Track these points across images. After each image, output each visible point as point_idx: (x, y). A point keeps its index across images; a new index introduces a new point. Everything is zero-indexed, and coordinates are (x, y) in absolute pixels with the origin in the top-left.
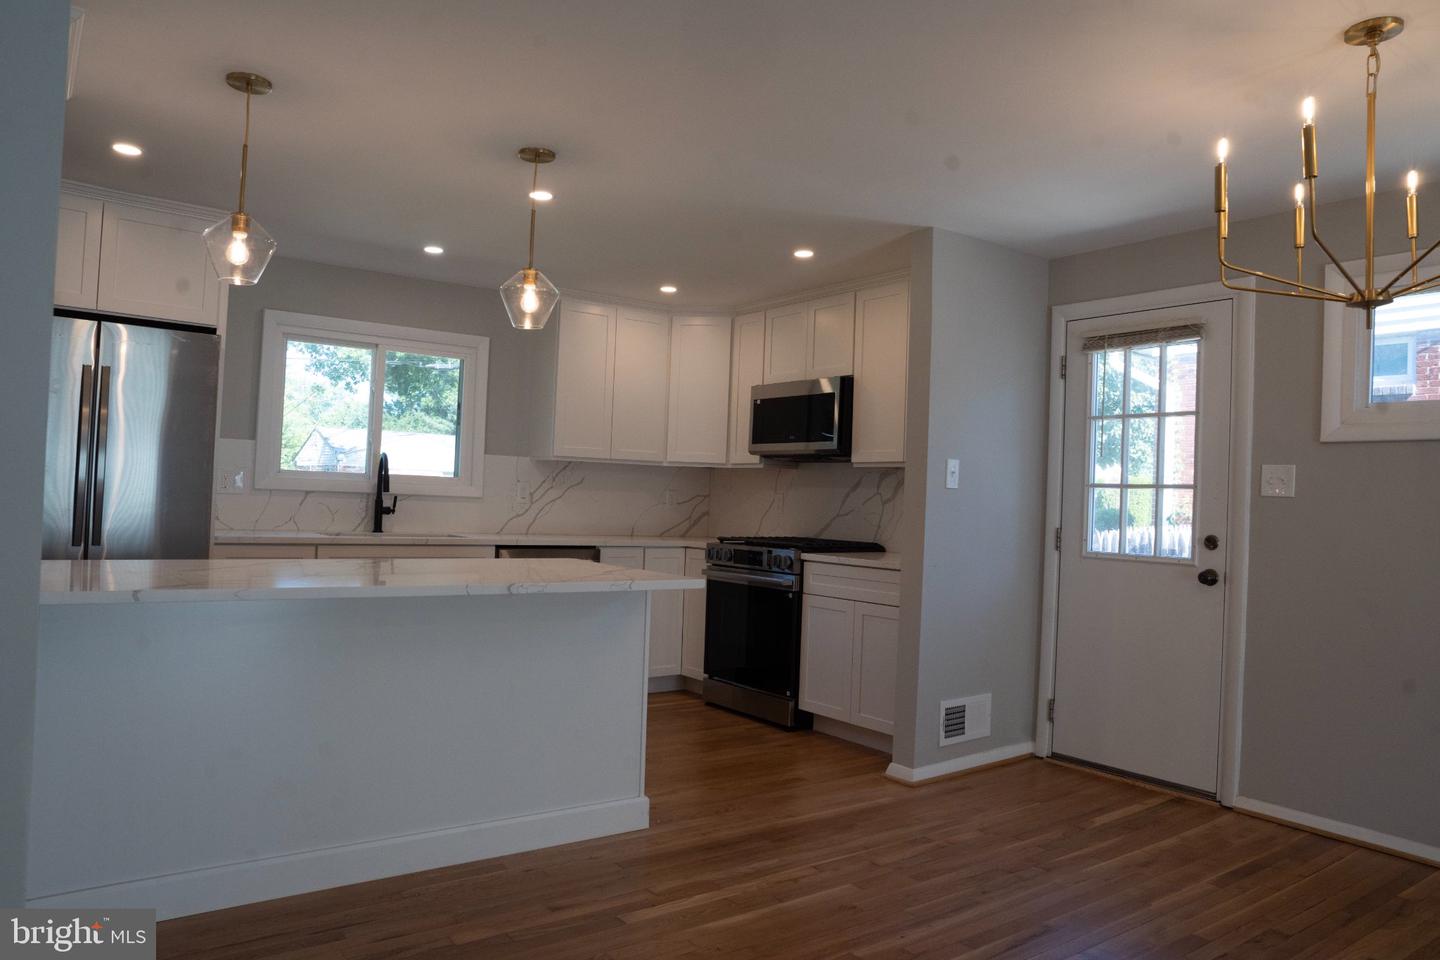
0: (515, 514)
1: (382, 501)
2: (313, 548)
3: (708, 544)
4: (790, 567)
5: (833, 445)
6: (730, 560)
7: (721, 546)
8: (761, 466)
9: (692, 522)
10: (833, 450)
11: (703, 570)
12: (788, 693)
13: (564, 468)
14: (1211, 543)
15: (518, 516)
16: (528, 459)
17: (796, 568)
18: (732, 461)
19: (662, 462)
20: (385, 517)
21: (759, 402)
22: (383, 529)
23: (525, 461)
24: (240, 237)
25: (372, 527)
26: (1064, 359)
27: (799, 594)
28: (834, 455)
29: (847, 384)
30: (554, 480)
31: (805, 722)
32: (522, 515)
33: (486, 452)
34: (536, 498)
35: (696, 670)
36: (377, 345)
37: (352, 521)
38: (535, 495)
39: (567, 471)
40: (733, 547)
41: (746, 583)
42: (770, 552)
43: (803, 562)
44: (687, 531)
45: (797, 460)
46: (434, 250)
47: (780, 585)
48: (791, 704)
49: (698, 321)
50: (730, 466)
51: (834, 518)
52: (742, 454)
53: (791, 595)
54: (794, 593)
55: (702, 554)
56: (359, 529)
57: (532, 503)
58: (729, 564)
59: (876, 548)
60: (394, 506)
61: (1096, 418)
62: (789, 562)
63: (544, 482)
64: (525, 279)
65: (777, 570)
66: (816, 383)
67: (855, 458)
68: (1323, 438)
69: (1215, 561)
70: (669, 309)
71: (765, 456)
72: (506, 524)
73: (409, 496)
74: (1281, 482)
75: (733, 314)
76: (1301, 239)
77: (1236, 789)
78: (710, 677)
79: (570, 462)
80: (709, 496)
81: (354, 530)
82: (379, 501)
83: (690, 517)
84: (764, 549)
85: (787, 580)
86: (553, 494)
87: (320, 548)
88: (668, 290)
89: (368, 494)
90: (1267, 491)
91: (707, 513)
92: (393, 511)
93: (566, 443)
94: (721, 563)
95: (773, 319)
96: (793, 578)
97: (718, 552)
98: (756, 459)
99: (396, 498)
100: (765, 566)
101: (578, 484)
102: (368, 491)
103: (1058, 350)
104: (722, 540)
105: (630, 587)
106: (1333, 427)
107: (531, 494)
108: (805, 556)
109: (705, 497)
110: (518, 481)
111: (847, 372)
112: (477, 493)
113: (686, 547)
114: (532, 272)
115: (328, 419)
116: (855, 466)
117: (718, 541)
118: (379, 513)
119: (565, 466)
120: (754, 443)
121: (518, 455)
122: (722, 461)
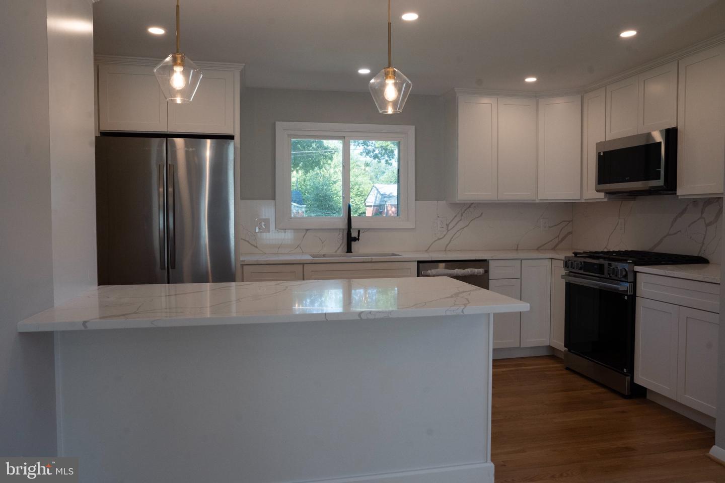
0: (436, 239)
1: (351, 234)
2: (302, 266)
3: (565, 257)
4: (626, 276)
5: (660, 182)
6: (581, 269)
7: (576, 259)
8: (606, 200)
9: (560, 239)
10: (662, 186)
11: (562, 276)
12: (625, 370)
13: (470, 207)
15: (439, 239)
16: (444, 202)
17: (630, 278)
18: (585, 197)
19: (535, 200)
20: (353, 243)
21: (602, 154)
22: (352, 251)
23: (442, 203)
24: (178, 70)
25: (346, 249)
27: (633, 297)
28: (661, 190)
29: (671, 135)
30: (462, 215)
31: (639, 393)
32: (442, 238)
33: (416, 200)
34: (451, 226)
35: (559, 344)
36: (344, 137)
37: (335, 246)
38: (450, 225)
40: (582, 260)
41: (597, 287)
42: (610, 265)
43: (635, 273)
44: (556, 246)
45: (633, 195)
46: (364, 71)
47: (617, 289)
48: (628, 378)
50: (583, 201)
51: (665, 237)
52: (591, 193)
53: (626, 298)
54: (628, 296)
55: (561, 264)
56: (338, 251)
57: (448, 231)
58: (582, 272)
59: (701, 260)
60: (359, 236)
62: (624, 273)
63: (455, 216)
64: (386, 76)
65: (615, 278)
66: (649, 135)
67: (679, 192)
70: (534, 94)
71: (609, 193)
72: (431, 244)
73: (368, 230)
75: (582, 93)
78: (569, 350)
79: (473, 203)
80: (572, 221)
81: (336, 252)
82: (349, 233)
83: (559, 236)
84: (605, 262)
85: (623, 287)
86: (462, 224)
87: (305, 265)
88: (531, 80)
89: (343, 229)
91: (571, 233)
92: (358, 239)
93: (466, 191)
94: (574, 270)
95: (611, 92)
96: (628, 285)
97: (572, 263)
98: (601, 195)
99: (359, 231)
100: (606, 275)
101: (479, 217)
102: (344, 228)
104: (576, 254)
105: (462, 312)
107: (447, 225)
108: (637, 268)
109: (569, 222)
110: (438, 217)
111: (672, 125)
112: (411, 225)
113: (551, 259)
114: (391, 70)
115: (383, 180)
116: (679, 198)
117: (573, 255)
118: (350, 239)
119: (469, 206)
120: (599, 184)
121: (438, 200)
122: (579, 197)
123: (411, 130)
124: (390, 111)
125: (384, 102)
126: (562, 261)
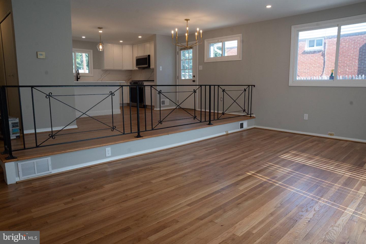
1: (78, 77)
5: (147, 65)
6: (133, 84)
12: (142, 102)
14: (194, 76)
16: (100, 70)
21: (137, 59)
22: (78, 81)
25: (76, 81)
26: (178, 52)
28: (148, 67)
29: (149, 56)
30: (105, 73)
33: (93, 69)
34: (102, 76)
36: (74, 52)
39: (107, 71)
40: (134, 82)
43: (143, 83)
44: (128, 81)
46: (84, 37)
48: (143, 104)
49: (127, 46)
51: (150, 77)
52: (135, 68)
59: (154, 81)
60: (80, 77)
61: (182, 60)
62: (141, 83)
63: (103, 73)
64: (100, 45)
67: (151, 67)
68: (205, 62)
69: (195, 79)
70: (122, 44)
71: (139, 68)
72: (98, 80)
73: (83, 76)
74: (201, 68)
75: (133, 45)
76: (201, 37)
77: (197, 108)
80: (131, 74)
83: (128, 79)
84: (138, 82)
86: (105, 75)
88: (121, 41)
89: (75, 76)
90: (199, 69)
91: (131, 78)
93: (106, 67)
97: (131, 83)
98: (137, 68)
100: (138, 84)
101: (109, 73)
103: (177, 51)
104: (132, 81)
106: (206, 61)
107: (101, 76)
110: (99, 73)
111: (149, 54)
112: (92, 75)
113: (127, 83)
114: (101, 44)
116: (151, 69)
118: (78, 79)
119: (106, 71)
120: (136, 66)
121: (99, 69)
122: (132, 69)
123: (92, 51)
124: (101, 50)
125: (100, 49)
126: (128, 87)
